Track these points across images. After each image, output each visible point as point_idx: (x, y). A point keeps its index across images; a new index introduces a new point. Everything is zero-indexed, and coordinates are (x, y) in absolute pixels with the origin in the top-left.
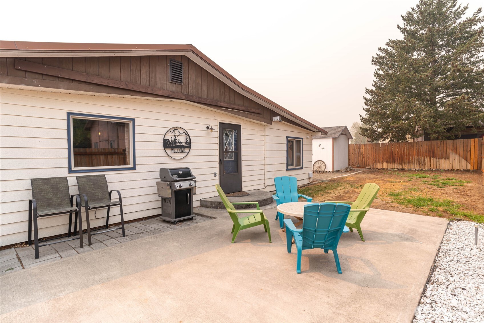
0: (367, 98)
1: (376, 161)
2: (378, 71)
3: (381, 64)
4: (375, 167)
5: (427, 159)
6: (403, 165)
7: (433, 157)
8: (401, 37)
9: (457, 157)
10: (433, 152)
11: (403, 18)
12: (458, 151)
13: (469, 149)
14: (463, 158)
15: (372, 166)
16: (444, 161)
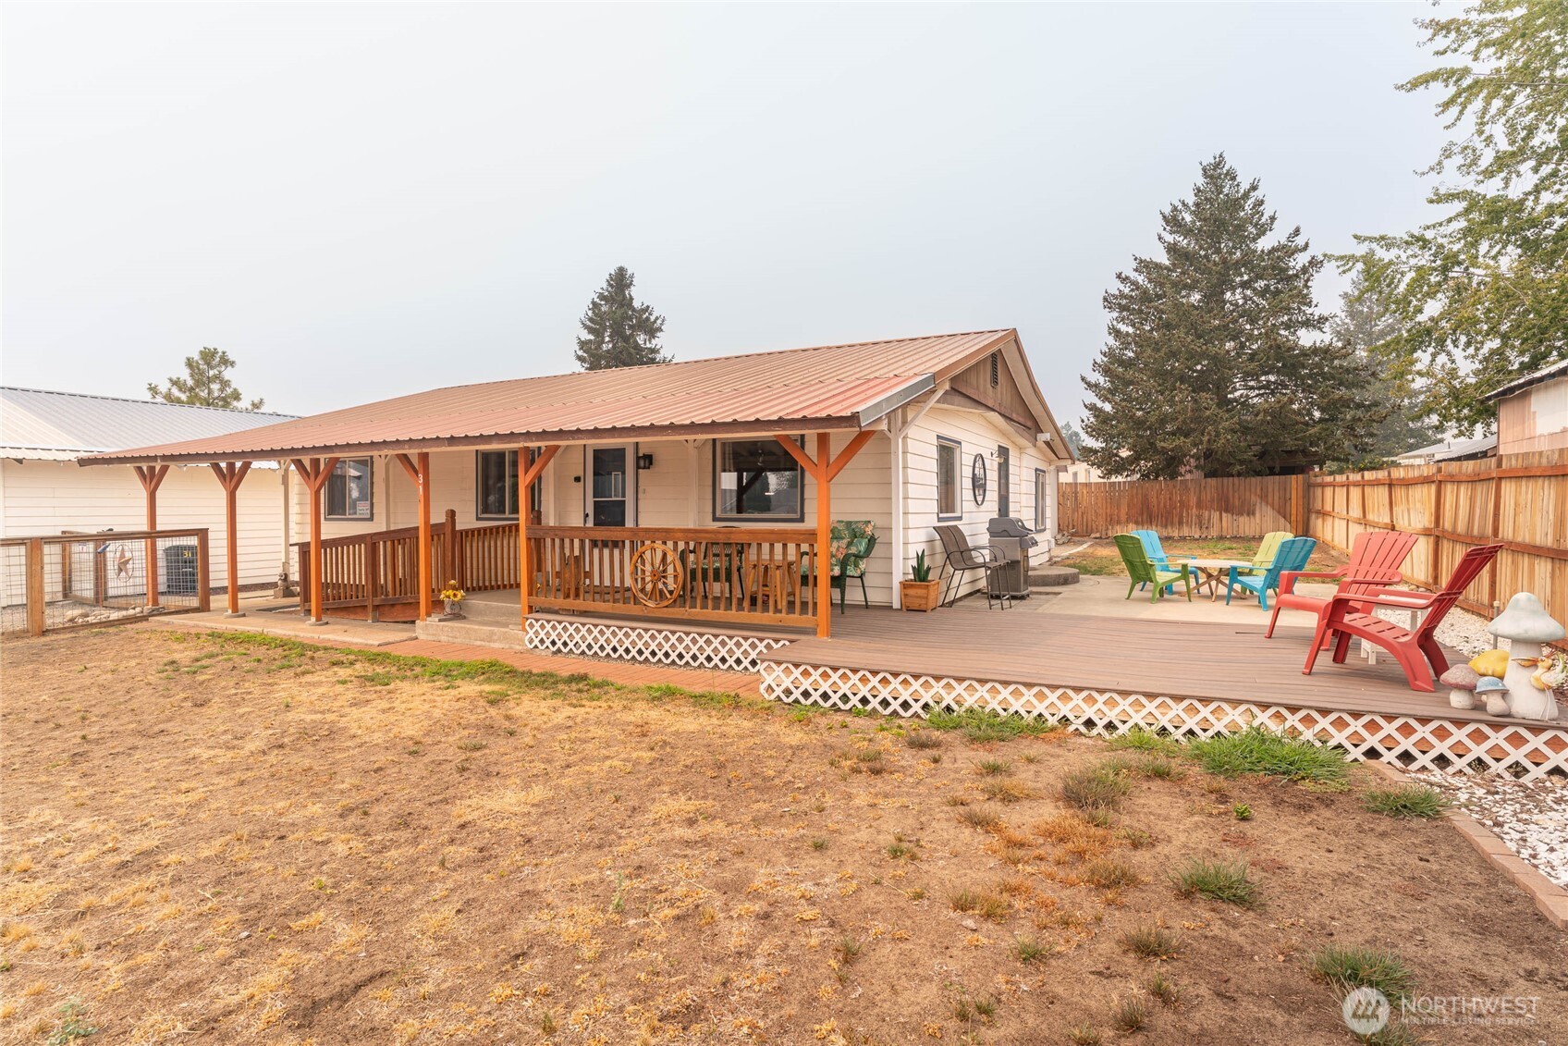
0: (1088, 380)
1: (1113, 520)
2: (1115, 323)
3: (1122, 308)
4: (1110, 534)
5: (1216, 515)
6: (1169, 528)
7: (1226, 511)
8: (1163, 258)
9: (1269, 512)
10: (1227, 502)
11: (1164, 217)
12: (1270, 499)
13: (1288, 496)
14: (1279, 513)
15: (1104, 533)
16: (1247, 519)
